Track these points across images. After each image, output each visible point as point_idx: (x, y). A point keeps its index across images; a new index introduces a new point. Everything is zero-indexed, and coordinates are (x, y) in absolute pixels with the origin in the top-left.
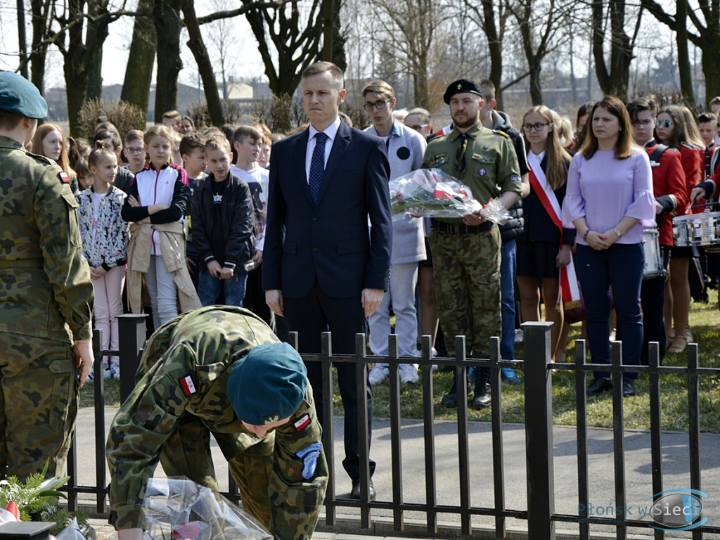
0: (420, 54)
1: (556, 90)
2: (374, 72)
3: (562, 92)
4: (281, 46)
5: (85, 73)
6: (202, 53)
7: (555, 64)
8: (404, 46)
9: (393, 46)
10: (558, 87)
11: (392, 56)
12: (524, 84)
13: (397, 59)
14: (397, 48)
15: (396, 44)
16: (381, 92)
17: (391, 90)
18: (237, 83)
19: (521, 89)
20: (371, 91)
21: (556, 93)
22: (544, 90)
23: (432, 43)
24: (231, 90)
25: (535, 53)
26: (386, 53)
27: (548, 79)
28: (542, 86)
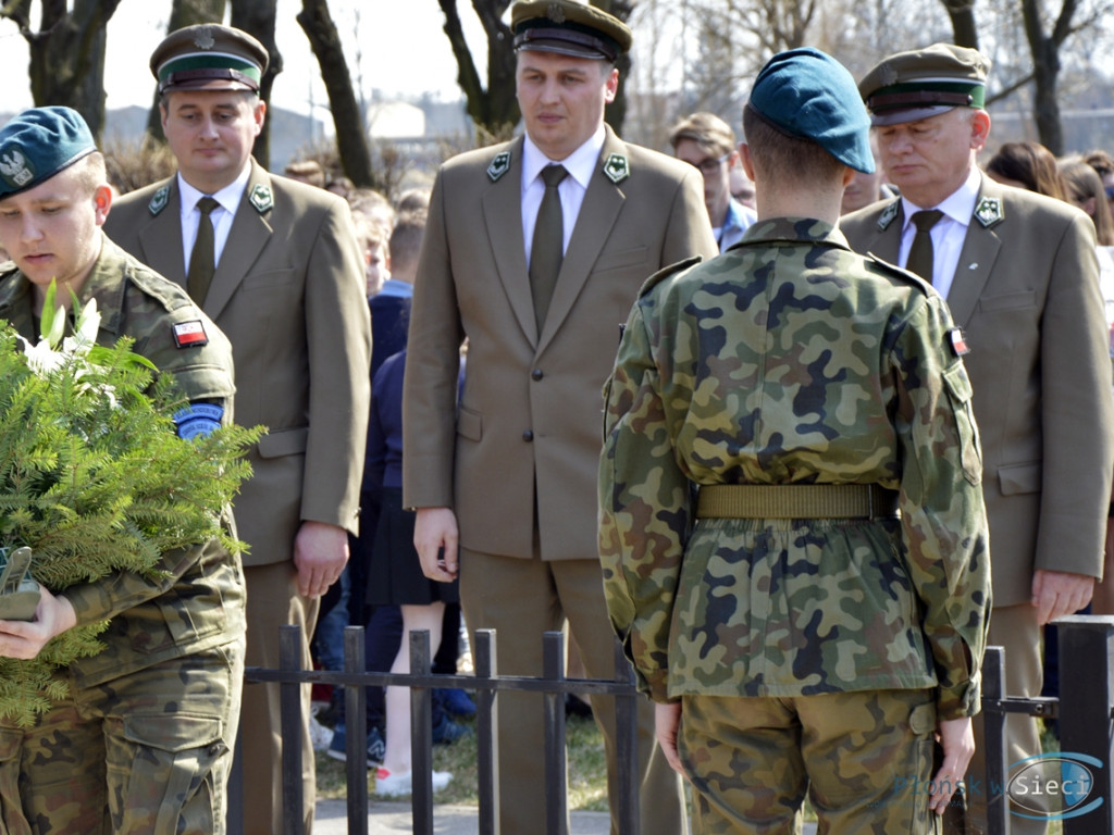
0: (791, 37)
1: (1090, 113)
2: (687, 77)
3: (1102, 119)
4: (491, 22)
5: (73, 82)
6: (328, 38)
7: (1087, 57)
8: (754, 19)
9: (729, 21)
10: (1094, 107)
11: (727, 42)
12: (1019, 100)
13: (738, 49)
14: (739, 24)
15: (735, 16)
16: (711, 143)
17: (729, 136)
18: (390, 102)
19: (1013, 111)
20: (694, 140)
21: (1090, 120)
22: (1066, 113)
23: (817, 14)
24: (376, 116)
25: (1048, 31)
26: (714, 36)
27: (1074, 89)
28: (1061, 104)
